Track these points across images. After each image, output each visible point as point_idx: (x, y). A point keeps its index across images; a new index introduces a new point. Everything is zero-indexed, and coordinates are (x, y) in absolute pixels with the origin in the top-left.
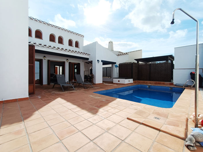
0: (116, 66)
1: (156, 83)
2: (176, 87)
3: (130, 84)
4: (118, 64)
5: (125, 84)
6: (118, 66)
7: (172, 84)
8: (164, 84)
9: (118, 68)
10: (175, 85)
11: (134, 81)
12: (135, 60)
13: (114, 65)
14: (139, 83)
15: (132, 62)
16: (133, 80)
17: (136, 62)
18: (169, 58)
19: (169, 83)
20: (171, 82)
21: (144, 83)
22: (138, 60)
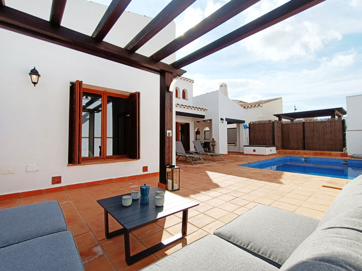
0: (245, 127)
1: (316, 153)
2: (353, 159)
3: (272, 155)
4: (247, 123)
5: (266, 155)
6: (248, 126)
7: (346, 155)
8: (330, 155)
9: (248, 129)
10: (352, 157)
11: (278, 151)
12: (275, 115)
13: (242, 125)
14: (286, 153)
15: (273, 121)
16: (276, 149)
17: (277, 119)
18: (337, 112)
19: (340, 152)
20: (342, 151)
21: (294, 153)
22: (280, 116)
